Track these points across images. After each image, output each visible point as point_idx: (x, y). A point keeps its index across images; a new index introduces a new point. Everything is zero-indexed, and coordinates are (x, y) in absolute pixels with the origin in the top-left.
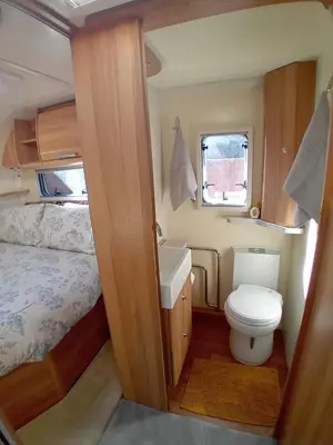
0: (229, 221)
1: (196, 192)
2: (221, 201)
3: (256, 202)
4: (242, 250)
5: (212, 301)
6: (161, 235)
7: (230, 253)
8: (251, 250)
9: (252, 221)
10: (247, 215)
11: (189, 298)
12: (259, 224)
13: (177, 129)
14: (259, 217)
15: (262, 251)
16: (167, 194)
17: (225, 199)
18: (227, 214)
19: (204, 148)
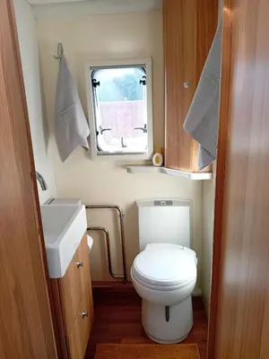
0: (129, 171)
1: (89, 138)
2: (119, 149)
3: (159, 148)
4: (146, 204)
5: (117, 271)
6: (44, 188)
7: (134, 209)
8: (157, 203)
9: (155, 170)
10: (149, 163)
11: (86, 264)
12: (162, 171)
13: (61, 58)
14: (163, 165)
15: (169, 203)
16: (52, 143)
17: (124, 146)
18: (127, 163)
19: (95, 84)
